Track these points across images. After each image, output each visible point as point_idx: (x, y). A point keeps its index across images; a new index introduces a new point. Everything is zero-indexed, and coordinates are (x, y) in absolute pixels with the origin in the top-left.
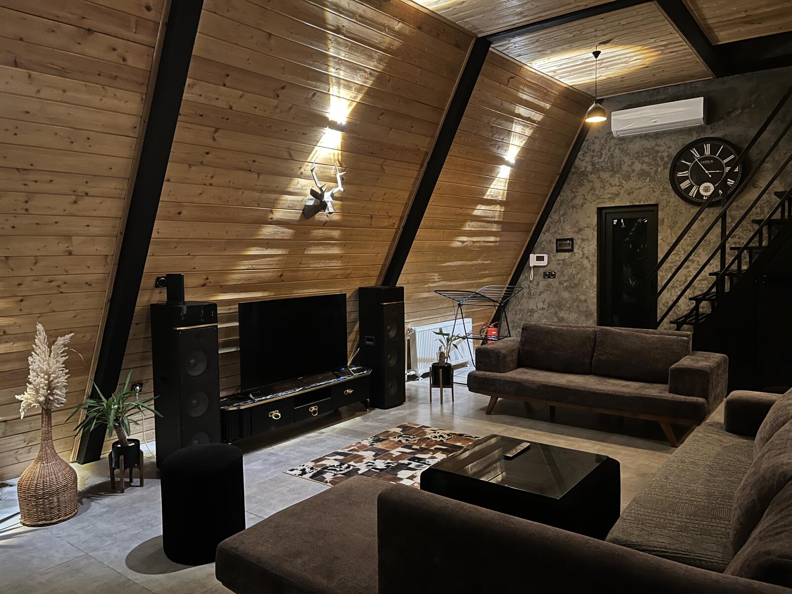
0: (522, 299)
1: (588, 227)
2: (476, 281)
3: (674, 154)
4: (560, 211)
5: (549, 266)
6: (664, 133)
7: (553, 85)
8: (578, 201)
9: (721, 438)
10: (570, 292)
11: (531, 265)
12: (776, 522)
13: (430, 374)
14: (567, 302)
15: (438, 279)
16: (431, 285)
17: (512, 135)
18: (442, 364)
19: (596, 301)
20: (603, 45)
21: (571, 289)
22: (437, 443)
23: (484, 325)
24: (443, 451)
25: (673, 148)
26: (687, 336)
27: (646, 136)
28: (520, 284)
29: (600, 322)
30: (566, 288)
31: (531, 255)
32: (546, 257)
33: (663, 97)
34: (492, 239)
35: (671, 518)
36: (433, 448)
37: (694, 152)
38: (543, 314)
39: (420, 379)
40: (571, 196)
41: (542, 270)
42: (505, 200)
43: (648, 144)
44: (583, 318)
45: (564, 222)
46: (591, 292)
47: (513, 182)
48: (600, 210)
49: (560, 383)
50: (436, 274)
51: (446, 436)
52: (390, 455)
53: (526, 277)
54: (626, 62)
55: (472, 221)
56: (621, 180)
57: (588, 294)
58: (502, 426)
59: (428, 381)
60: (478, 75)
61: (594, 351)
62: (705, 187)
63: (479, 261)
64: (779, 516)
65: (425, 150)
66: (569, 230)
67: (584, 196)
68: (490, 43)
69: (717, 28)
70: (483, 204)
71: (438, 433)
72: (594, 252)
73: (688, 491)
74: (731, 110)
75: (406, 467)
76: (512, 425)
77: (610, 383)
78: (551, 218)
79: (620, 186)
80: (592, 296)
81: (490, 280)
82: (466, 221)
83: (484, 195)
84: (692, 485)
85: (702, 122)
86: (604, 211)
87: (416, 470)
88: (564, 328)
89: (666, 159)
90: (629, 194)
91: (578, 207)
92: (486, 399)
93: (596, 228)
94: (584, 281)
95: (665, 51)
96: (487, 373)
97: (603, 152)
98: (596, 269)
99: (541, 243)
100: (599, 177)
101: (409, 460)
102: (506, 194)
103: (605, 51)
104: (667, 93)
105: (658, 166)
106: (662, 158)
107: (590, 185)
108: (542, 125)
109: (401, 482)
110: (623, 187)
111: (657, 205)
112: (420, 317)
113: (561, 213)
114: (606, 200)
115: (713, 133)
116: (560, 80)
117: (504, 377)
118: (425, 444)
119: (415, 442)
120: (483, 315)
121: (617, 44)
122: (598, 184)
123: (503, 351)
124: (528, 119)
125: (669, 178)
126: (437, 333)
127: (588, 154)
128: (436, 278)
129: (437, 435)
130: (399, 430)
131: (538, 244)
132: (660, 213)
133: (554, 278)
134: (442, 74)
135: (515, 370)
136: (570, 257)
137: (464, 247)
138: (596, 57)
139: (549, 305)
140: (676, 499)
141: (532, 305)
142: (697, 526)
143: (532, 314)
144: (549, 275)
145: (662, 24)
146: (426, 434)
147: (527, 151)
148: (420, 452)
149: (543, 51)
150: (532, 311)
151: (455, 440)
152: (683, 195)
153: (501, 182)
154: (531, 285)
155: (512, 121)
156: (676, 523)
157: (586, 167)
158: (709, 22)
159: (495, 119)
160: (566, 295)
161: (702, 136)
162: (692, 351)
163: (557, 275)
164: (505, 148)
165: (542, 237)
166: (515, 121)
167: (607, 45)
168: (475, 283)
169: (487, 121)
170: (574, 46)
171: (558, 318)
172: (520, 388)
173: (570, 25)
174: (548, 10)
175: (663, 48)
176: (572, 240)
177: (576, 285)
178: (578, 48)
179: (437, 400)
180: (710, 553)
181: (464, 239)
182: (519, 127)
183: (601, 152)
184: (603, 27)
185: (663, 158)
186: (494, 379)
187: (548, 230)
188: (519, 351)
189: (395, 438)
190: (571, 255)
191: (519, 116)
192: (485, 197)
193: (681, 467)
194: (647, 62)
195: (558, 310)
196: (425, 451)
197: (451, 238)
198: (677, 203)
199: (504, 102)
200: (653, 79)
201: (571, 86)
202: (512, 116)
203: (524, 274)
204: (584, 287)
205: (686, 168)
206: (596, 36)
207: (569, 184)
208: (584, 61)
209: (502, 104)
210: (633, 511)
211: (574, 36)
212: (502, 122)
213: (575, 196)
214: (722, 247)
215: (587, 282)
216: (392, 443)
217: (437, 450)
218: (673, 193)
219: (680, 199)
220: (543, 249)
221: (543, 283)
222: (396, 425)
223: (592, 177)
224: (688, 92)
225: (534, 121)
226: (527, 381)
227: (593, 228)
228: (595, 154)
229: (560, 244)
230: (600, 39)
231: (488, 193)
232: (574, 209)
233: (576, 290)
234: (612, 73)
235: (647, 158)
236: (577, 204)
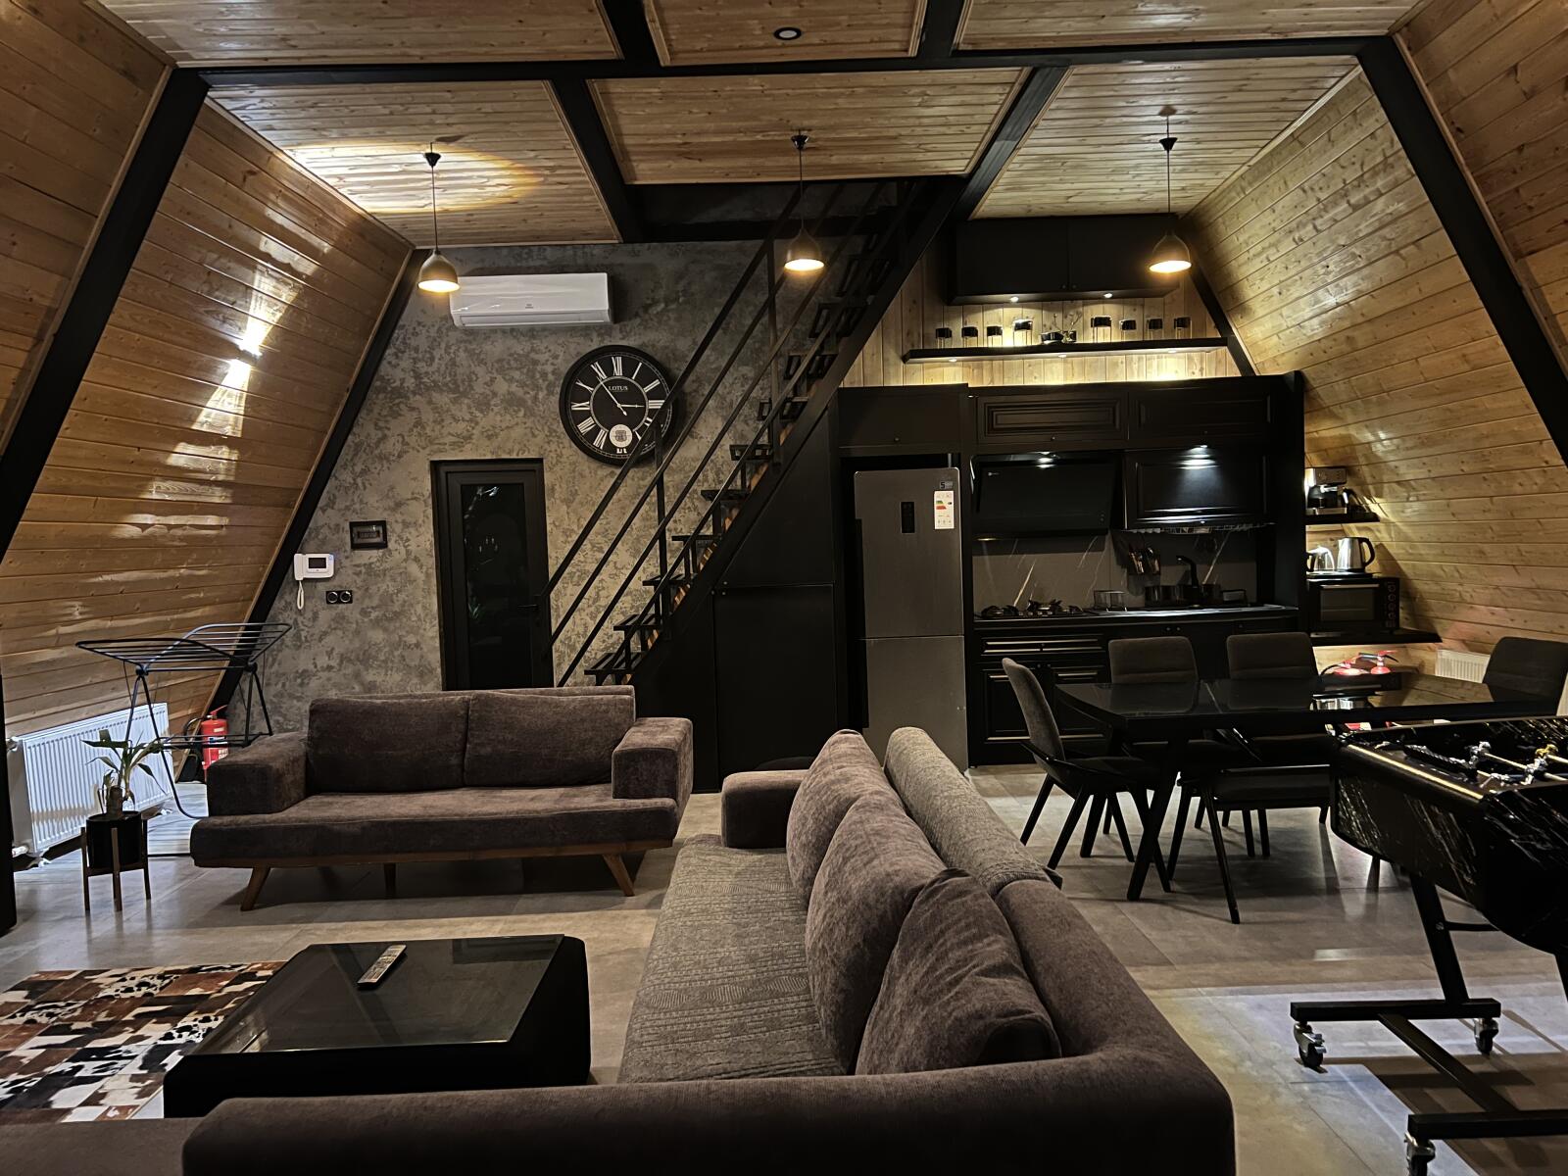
0: (281, 651)
1: (415, 498)
2: (176, 616)
3: (565, 368)
4: (354, 465)
5: (337, 578)
6: (544, 328)
7: (335, 205)
8: (392, 446)
9: (726, 860)
10: (385, 630)
11: (299, 577)
12: (933, 969)
13: (84, 840)
14: (380, 650)
15: (81, 614)
16: (63, 630)
17: (254, 298)
18: (116, 815)
19: (438, 645)
20: (443, 144)
21: (386, 624)
22: (136, 1002)
23: (192, 716)
24: (160, 1017)
25: (560, 358)
26: (628, 693)
27: (513, 332)
28: (275, 617)
29: (450, 684)
30: (376, 623)
31: (297, 556)
32: (330, 559)
33: (538, 263)
34: (211, 520)
35: (712, 1017)
36: (129, 1017)
37: (597, 367)
38: (329, 679)
39: (41, 863)
40: (375, 435)
41: (322, 588)
42: (239, 436)
43: (520, 347)
44: (415, 680)
45: (365, 488)
46: (428, 626)
47: (256, 399)
48: (435, 466)
49: (412, 813)
50: (76, 603)
51: (158, 982)
52: (11, 1062)
53: (288, 604)
54: (481, 186)
55: (165, 478)
56: (473, 410)
57: (422, 631)
58: (286, 929)
59: (76, 860)
60: (179, 154)
61: (466, 740)
62: (618, 432)
63: (182, 571)
64: (931, 958)
65: (46, 303)
66: (376, 505)
67: (403, 437)
68: (208, 87)
69: (637, 153)
70: (190, 442)
71: (133, 979)
72: (428, 546)
73: (719, 962)
74: (649, 302)
75: (70, 1079)
76: (310, 922)
77: (505, 798)
78: (336, 478)
79: (471, 421)
80: (430, 634)
81: (207, 613)
82: (151, 478)
83: (193, 422)
84: (719, 950)
85: (607, 318)
86: (443, 469)
87: (100, 1079)
88: (402, 701)
89: (551, 377)
90: (489, 437)
91: (392, 458)
92: (238, 878)
93: (430, 501)
94: (412, 605)
95: (551, 179)
96: (243, 818)
97: (435, 353)
98: (434, 581)
99: (317, 530)
100: (430, 402)
101: (72, 1060)
102: (241, 422)
103: (449, 158)
104: (545, 258)
105: (538, 388)
106: (544, 375)
107: (411, 417)
108: (313, 285)
109: (69, 1119)
110: (477, 423)
111: (540, 461)
112: (34, 711)
113: (358, 469)
114: (447, 447)
115: (623, 339)
116: (350, 197)
117: (283, 821)
118: (104, 1014)
119: (76, 1014)
120: (191, 694)
121: (469, 147)
122: (428, 416)
123: (277, 765)
124: (287, 267)
125: (558, 410)
126: (95, 744)
127: (406, 355)
128: (77, 613)
129: (128, 984)
130: (19, 996)
131: (310, 534)
132: (546, 475)
133: (351, 602)
134: (91, 133)
135: (302, 803)
136: (381, 560)
137: (146, 538)
138: (433, 164)
139: (343, 658)
140: (706, 981)
141: (304, 662)
142: (756, 1018)
143: (306, 681)
144: (339, 597)
145: (553, 127)
146: (101, 990)
147: (284, 334)
148: (99, 1034)
149: (324, 129)
150: (304, 675)
151: (185, 985)
152: (584, 444)
153: (229, 396)
154: (300, 619)
155: (253, 268)
156: (723, 1022)
157: (403, 381)
158: (628, 141)
159: (215, 256)
160: (377, 636)
161: (607, 342)
162: (637, 717)
163: (355, 597)
164: (239, 324)
165: (319, 518)
166: (259, 267)
167: (451, 145)
168: (172, 620)
169: (196, 257)
170: (389, 133)
171: (362, 684)
172: (325, 838)
173: (388, 90)
174: (343, 47)
175: (547, 172)
176: (383, 524)
177: (397, 615)
178: (395, 139)
179: (103, 904)
180: (795, 1058)
181: (148, 519)
182: (267, 281)
183: (431, 354)
184: (449, 108)
185: (546, 374)
186: (262, 829)
187: (331, 503)
188: (307, 761)
189: (14, 1017)
190: (384, 554)
191: (267, 257)
192: (195, 427)
193: (689, 923)
194: (517, 193)
195: (361, 667)
196: (112, 1029)
197: (116, 517)
198: (574, 458)
199: (235, 223)
200: (522, 227)
201: (370, 214)
202: (255, 255)
203: (282, 597)
204: (414, 618)
205: (585, 396)
206: (432, 123)
207: (370, 411)
208: (404, 167)
209: (230, 226)
210: (648, 1024)
211: (391, 113)
212: (232, 265)
213: (385, 437)
214: (661, 536)
215: (419, 609)
216: (10, 1032)
217: (144, 1019)
218: (567, 440)
219: (579, 451)
220: (324, 542)
221: (326, 614)
222: (6, 984)
223: (417, 400)
224: (580, 261)
225: (298, 274)
226: (338, 820)
227: (425, 501)
228: (420, 356)
229: (359, 533)
230: (438, 131)
231: (202, 418)
232: (385, 462)
233: (398, 625)
234: (451, 202)
235: (518, 373)
236: (390, 454)
